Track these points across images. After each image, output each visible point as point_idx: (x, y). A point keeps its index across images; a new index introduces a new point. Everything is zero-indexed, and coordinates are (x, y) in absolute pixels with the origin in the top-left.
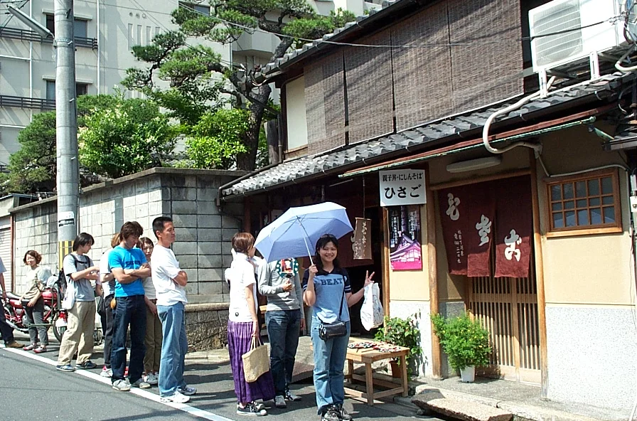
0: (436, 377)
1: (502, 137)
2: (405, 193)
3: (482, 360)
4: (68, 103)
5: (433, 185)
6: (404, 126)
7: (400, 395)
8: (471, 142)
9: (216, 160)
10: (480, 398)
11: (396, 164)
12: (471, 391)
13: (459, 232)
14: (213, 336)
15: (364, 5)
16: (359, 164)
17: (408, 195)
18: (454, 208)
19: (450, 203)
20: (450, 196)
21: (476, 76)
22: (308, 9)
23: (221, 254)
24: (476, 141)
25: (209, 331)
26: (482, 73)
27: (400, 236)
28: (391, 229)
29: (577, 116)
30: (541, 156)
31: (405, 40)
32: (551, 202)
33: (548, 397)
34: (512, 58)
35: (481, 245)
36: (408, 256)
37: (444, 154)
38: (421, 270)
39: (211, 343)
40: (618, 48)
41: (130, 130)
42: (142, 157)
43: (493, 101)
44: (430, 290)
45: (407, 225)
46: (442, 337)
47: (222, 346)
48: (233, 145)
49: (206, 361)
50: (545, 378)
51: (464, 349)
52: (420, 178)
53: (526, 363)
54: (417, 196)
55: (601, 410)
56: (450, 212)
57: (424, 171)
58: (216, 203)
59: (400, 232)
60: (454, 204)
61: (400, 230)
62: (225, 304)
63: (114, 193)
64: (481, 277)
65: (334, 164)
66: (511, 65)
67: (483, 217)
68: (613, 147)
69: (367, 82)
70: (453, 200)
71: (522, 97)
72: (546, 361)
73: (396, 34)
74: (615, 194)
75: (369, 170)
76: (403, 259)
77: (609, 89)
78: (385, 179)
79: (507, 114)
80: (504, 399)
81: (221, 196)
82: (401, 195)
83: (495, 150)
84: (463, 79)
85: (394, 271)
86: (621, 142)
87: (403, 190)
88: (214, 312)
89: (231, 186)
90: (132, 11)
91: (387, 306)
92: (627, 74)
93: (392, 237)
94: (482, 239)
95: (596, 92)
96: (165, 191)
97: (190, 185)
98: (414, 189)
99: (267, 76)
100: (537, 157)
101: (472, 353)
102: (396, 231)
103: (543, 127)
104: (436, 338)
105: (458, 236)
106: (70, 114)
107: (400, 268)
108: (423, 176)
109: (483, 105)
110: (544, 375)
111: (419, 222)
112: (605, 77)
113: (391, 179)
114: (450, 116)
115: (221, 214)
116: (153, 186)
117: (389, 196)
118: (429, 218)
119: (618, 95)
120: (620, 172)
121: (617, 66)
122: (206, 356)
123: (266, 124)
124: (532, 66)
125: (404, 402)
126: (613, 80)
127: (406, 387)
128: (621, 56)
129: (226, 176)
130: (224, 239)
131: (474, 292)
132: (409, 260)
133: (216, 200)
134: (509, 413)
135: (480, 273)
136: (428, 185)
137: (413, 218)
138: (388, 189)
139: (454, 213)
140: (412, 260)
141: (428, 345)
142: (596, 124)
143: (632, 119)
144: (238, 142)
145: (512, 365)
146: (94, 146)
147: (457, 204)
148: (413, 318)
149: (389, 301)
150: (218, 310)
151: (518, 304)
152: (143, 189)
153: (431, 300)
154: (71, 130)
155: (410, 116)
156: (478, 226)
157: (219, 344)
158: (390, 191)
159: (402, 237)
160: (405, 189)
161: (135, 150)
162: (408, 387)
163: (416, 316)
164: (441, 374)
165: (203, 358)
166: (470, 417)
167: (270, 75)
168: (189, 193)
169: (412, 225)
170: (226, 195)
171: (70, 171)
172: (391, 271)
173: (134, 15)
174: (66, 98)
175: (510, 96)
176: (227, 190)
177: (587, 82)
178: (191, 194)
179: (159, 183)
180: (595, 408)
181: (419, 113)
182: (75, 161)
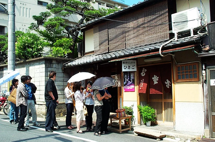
0: (139, 125)
1: (165, 52)
2: (130, 68)
3: (154, 119)
4: (12, 34)
5: (139, 65)
6: (129, 47)
7: (129, 130)
8: (155, 53)
9: (62, 55)
10: (155, 130)
11: (129, 58)
12: (151, 129)
13: (143, 80)
14: (60, 112)
15: (98, 6)
16: (116, 58)
17: (131, 68)
18: (144, 72)
19: (143, 71)
20: (144, 69)
21: (153, 33)
22: (92, 7)
23: (63, 86)
24: (156, 52)
25: (59, 111)
26: (155, 32)
27: (127, 81)
28: (124, 79)
29: (189, 46)
30: (175, 58)
31: (129, 20)
32: (177, 72)
33: (176, 130)
34: (165, 28)
35: (154, 84)
36: (130, 87)
37: (146, 56)
38: (134, 91)
39: (60, 115)
40: (198, 27)
41: (33, 43)
42: (37, 53)
43: (159, 41)
44: (137, 98)
45: (130, 77)
46: (141, 113)
47: (63, 116)
48: (68, 50)
49: (59, 120)
50: (174, 124)
51: (149, 116)
52: (135, 63)
53: (167, 120)
54: (134, 69)
55: (192, 133)
56: (142, 74)
57: (136, 61)
58: (62, 69)
59: (127, 80)
60: (144, 71)
61: (127, 79)
62: (64, 102)
63: (26, 64)
64: (155, 94)
65: (107, 58)
66: (165, 30)
67: (155, 76)
68: (199, 56)
69: (116, 32)
70: (144, 70)
71: (169, 40)
72: (175, 119)
73: (126, 18)
74: (197, 70)
75: (119, 60)
76: (128, 88)
77: (198, 39)
78: (124, 63)
79: (166, 45)
80: (162, 130)
81: (64, 66)
82: (129, 68)
83: (162, 55)
84: (149, 33)
85: (125, 92)
86: (201, 55)
87: (129, 67)
88: (61, 105)
89: (67, 63)
90: (21, 2)
91: (122, 103)
92: (202, 35)
93: (124, 81)
94: (154, 82)
95: (195, 40)
96: (46, 64)
97: (54, 63)
98: (133, 66)
99: (81, 28)
100: (173, 58)
101: (151, 117)
102: (126, 79)
103: (178, 49)
104: (139, 113)
105: (142, 81)
106: (13, 37)
107: (127, 91)
108: (136, 62)
109: (156, 41)
110: (174, 123)
111: (134, 77)
112: (195, 36)
113: (126, 63)
114: (144, 44)
115: (63, 73)
116: (42, 63)
117: (125, 68)
118: (137, 75)
119: (200, 41)
120: (199, 64)
121: (198, 32)
122: (59, 119)
123: (77, 44)
124: (172, 30)
125: (130, 132)
126: (199, 37)
127: (130, 128)
128: (199, 30)
129: (66, 60)
130: (64, 81)
131: (150, 99)
132: (130, 88)
133: (62, 68)
134: (165, 135)
135: (154, 92)
136: (137, 65)
137: (132, 75)
138: (125, 66)
139: (143, 74)
140: (131, 88)
141: (136, 115)
142: (194, 49)
143: (203, 48)
144: (69, 49)
145: (162, 121)
146: (20, 48)
147: (145, 71)
148: (131, 107)
149: (123, 101)
150: (62, 104)
151: (164, 102)
152: (38, 63)
153: (137, 101)
154: (13, 43)
155: (131, 44)
156: (153, 78)
157: (62, 115)
158: (125, 67)
159: (128, 81)
160: (130, 66)
161: (34, 50)
162: (131, 128)
163: (132, 106)
164: (140, 124)
165: (58, 120)
166: (154, 136)
167: (82, 28)
168: (54, 65)
169: (132, 77)
170: (66, 66)
171: (13, 56)
172: (124, 92)
173: (22, 4)
174: (12, 32)
175: (165, 39)
176: (66, 65)
177: (190, 37)
178: (54, 66)
179: (44, 62)
180: (190, 133)
181: (134, 43)
182: (14, 53)
